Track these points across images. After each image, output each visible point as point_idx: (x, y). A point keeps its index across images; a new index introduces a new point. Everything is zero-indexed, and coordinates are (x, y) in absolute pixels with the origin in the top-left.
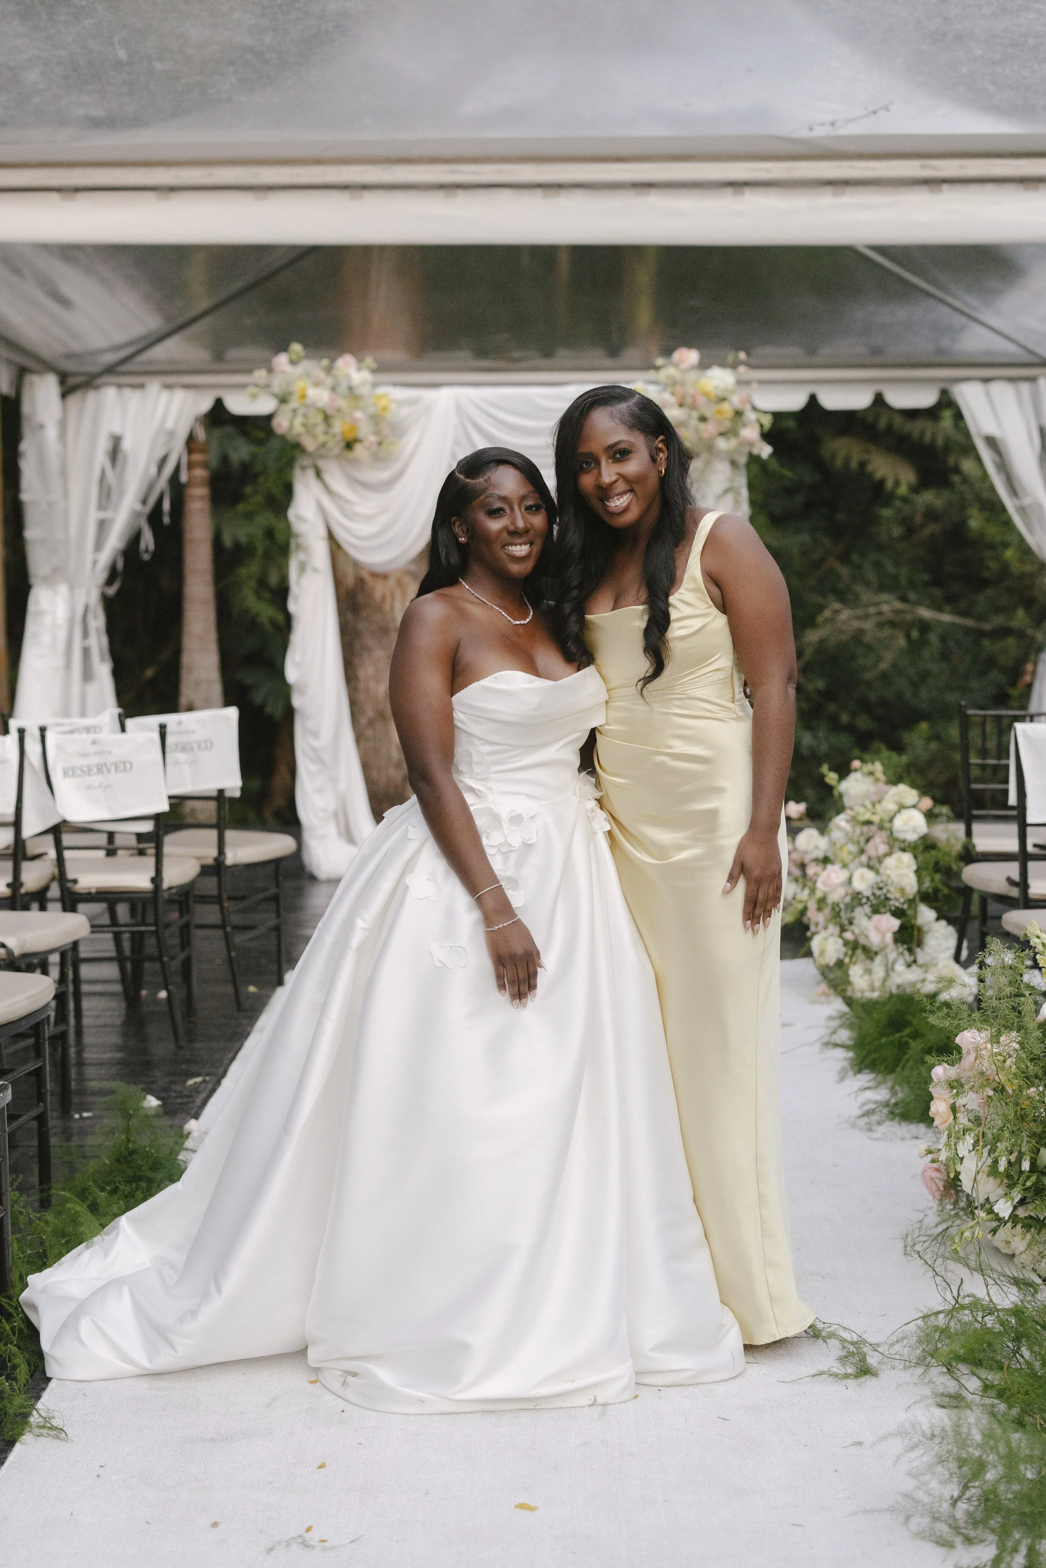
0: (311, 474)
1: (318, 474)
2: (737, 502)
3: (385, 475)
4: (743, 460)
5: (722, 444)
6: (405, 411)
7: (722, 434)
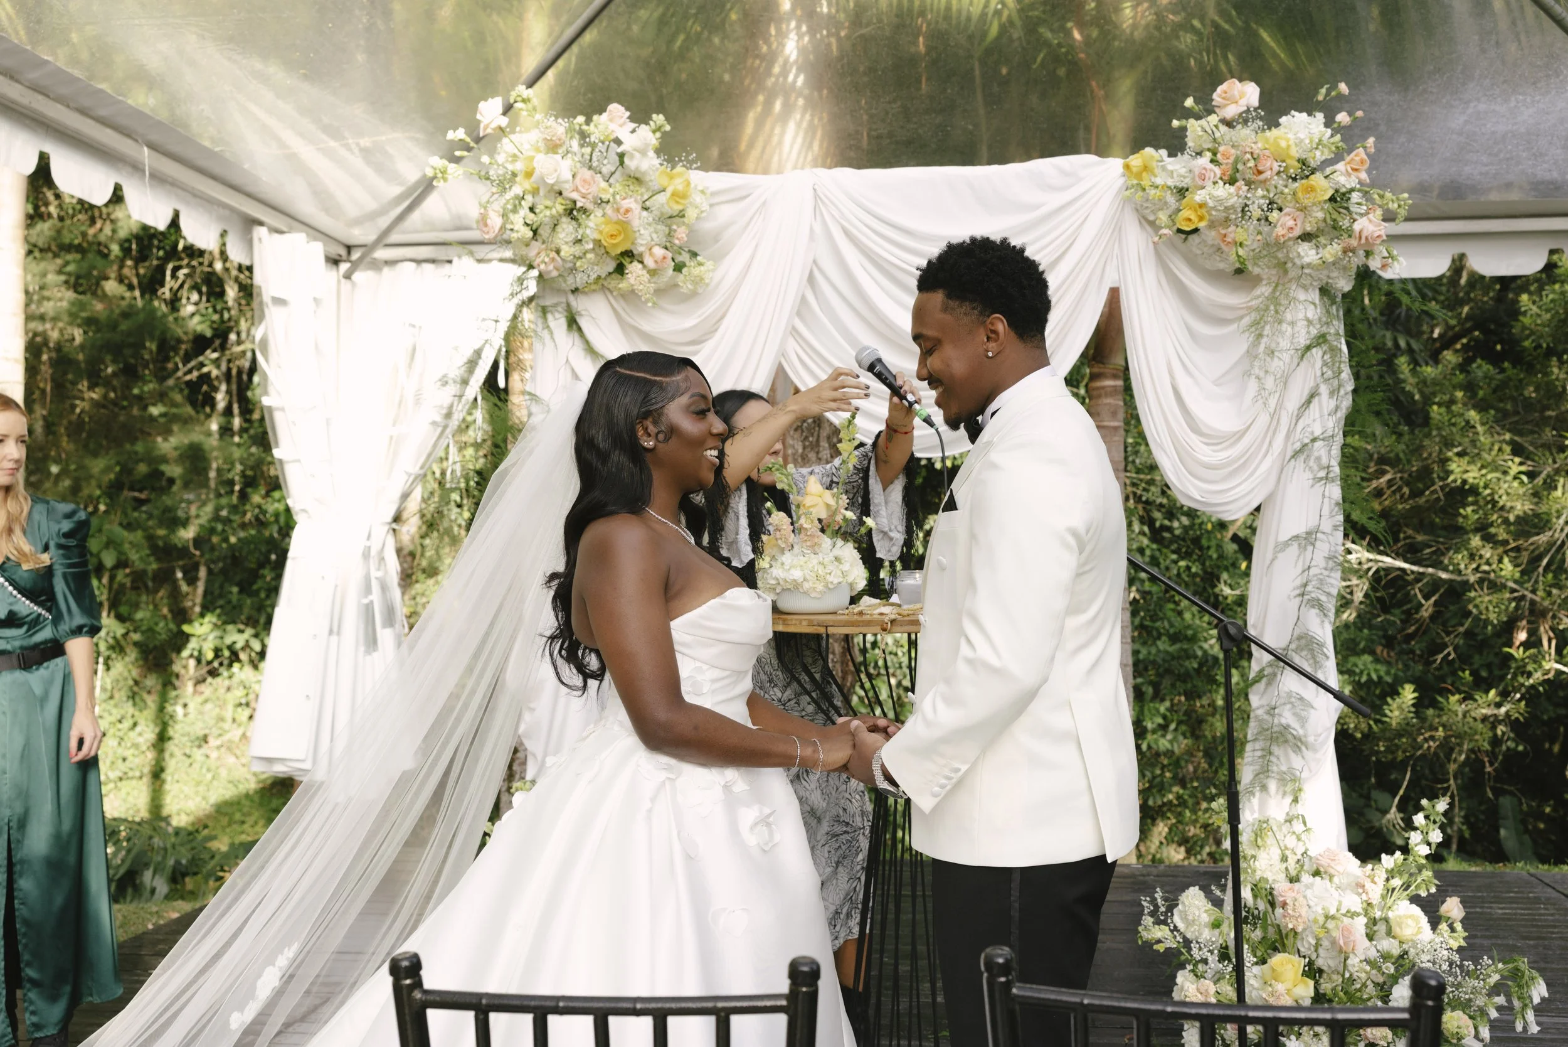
0: (558, 322)
1: (573, 323)
2: (1331, 363)
3: (689, 323)
4: (1345, 284)
5: (1308, 253)
6: (725, 213)
7: (1306, 237)
